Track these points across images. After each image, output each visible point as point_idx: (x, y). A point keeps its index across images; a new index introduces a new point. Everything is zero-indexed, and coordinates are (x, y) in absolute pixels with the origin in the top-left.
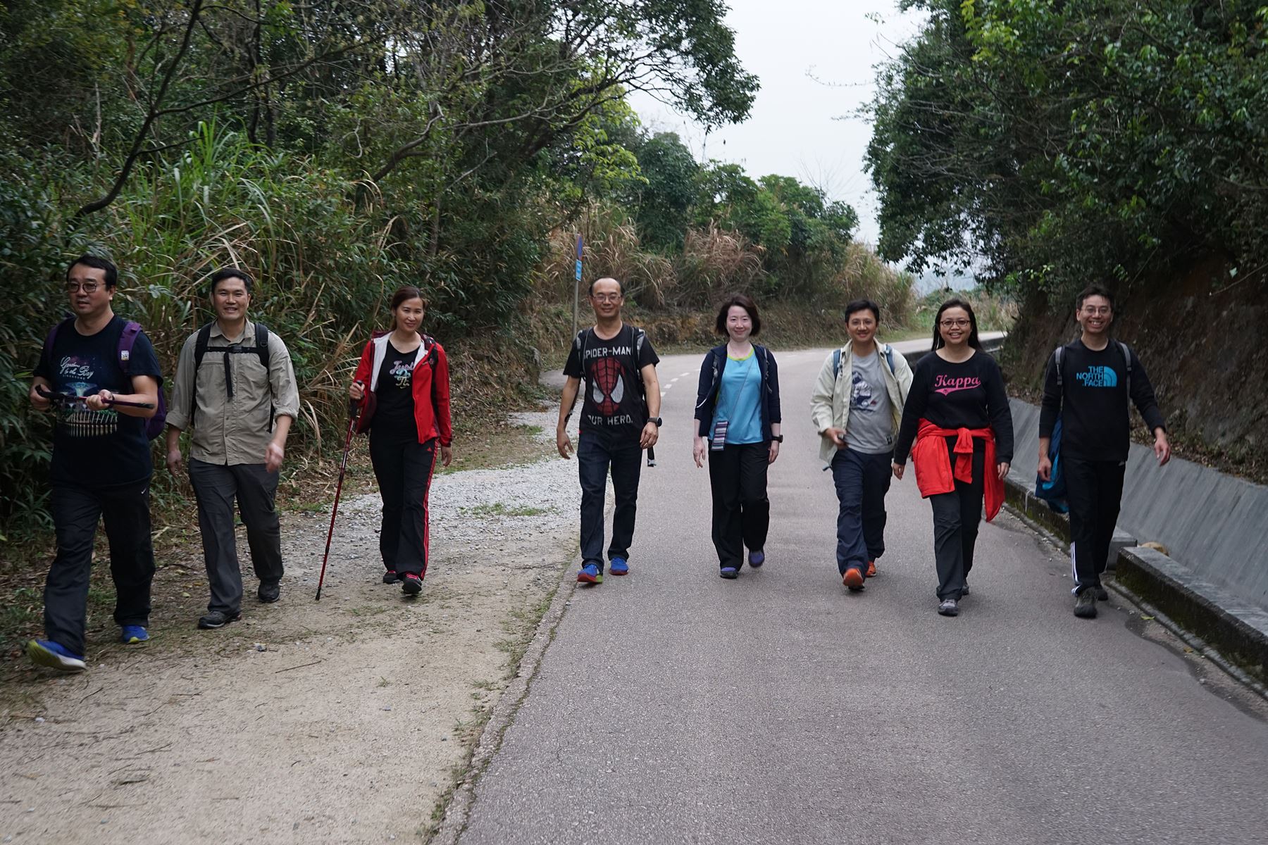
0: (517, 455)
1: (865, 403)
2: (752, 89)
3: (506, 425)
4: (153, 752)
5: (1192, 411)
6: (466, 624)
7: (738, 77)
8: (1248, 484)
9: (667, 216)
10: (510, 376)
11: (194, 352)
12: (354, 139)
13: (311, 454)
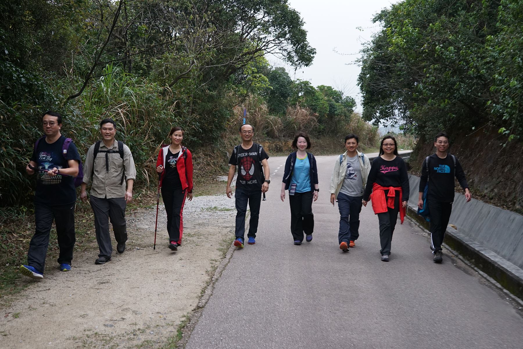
0: (221, 191)
1: (352, 176)
2: (313, 54)
3: (216, 180)
4: (109, 275)
5: (476, 180)
6: (207, 243)
7: (308, 49)
8: (493, 206)
9: (280, 101)
10: (218, 162)
11: (93, 152)
12: (162, 71)
13: (145, 189)
